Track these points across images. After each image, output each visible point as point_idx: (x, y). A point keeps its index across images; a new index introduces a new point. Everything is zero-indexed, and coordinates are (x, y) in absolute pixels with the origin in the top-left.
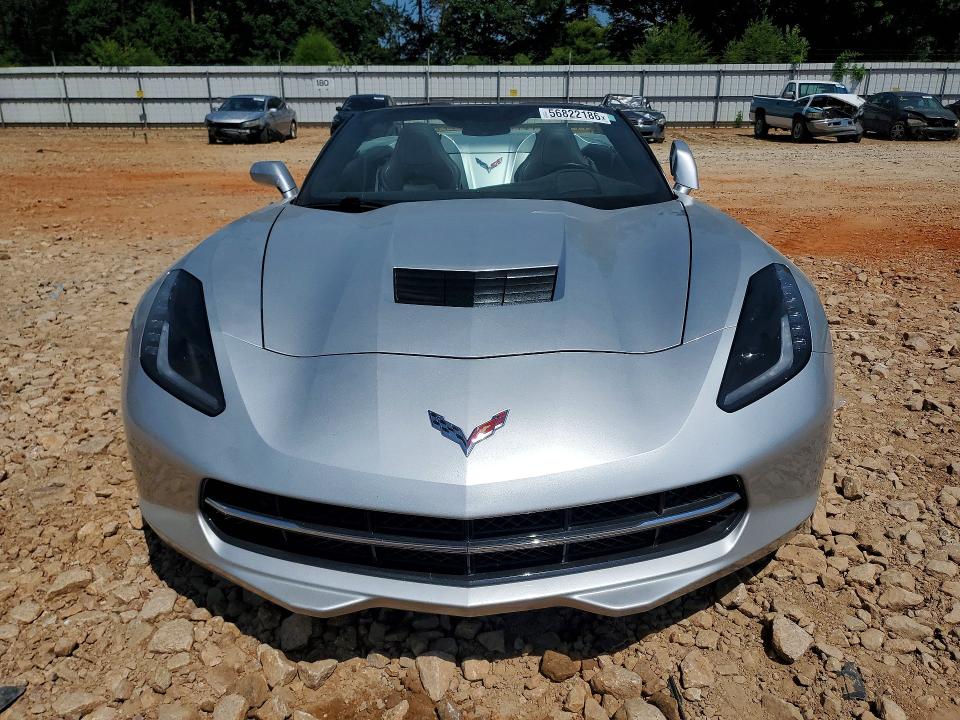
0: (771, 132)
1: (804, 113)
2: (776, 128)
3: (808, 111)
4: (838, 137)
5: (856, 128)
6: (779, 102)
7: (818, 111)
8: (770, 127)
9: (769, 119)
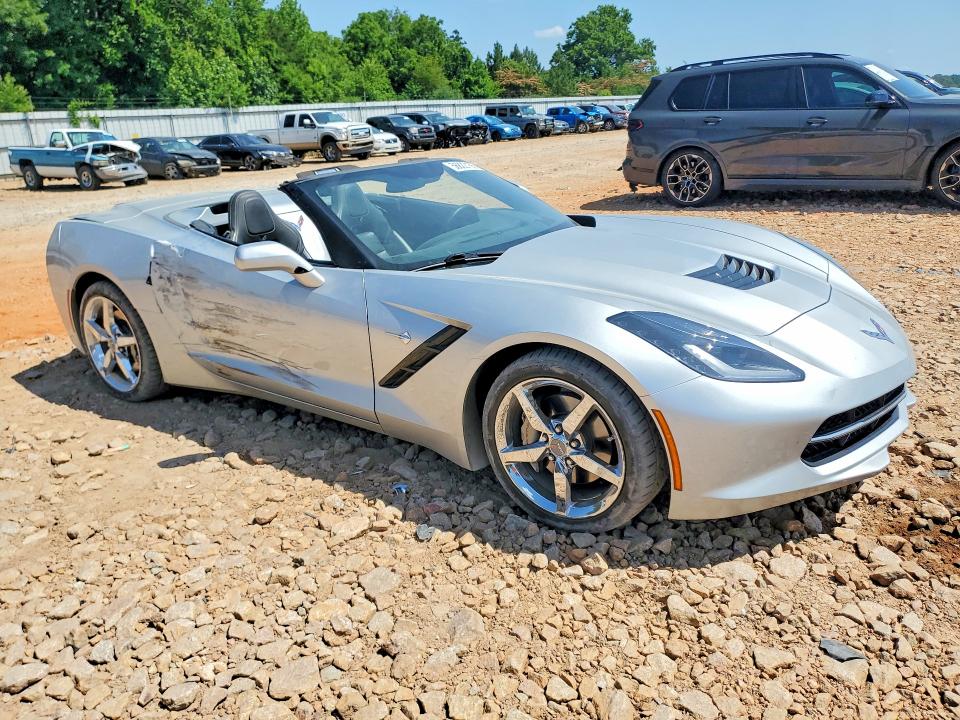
0: (46, 183)
1: (87, 161)
2: (50, 179)
3: (92, 160)
4: (125, 182)
5: (141, 172)
6: (48, 153)
7: (102, 158)
8: (43, 178)
9: (41, 170)
